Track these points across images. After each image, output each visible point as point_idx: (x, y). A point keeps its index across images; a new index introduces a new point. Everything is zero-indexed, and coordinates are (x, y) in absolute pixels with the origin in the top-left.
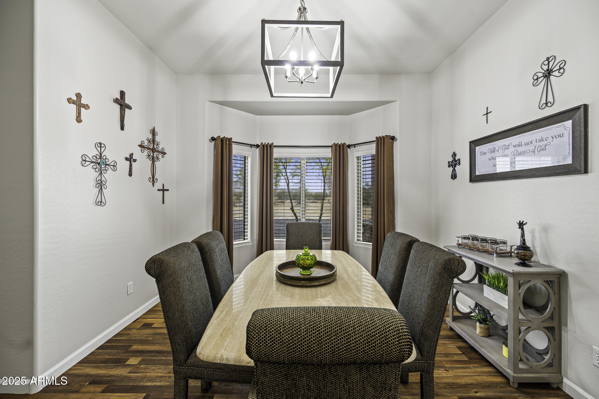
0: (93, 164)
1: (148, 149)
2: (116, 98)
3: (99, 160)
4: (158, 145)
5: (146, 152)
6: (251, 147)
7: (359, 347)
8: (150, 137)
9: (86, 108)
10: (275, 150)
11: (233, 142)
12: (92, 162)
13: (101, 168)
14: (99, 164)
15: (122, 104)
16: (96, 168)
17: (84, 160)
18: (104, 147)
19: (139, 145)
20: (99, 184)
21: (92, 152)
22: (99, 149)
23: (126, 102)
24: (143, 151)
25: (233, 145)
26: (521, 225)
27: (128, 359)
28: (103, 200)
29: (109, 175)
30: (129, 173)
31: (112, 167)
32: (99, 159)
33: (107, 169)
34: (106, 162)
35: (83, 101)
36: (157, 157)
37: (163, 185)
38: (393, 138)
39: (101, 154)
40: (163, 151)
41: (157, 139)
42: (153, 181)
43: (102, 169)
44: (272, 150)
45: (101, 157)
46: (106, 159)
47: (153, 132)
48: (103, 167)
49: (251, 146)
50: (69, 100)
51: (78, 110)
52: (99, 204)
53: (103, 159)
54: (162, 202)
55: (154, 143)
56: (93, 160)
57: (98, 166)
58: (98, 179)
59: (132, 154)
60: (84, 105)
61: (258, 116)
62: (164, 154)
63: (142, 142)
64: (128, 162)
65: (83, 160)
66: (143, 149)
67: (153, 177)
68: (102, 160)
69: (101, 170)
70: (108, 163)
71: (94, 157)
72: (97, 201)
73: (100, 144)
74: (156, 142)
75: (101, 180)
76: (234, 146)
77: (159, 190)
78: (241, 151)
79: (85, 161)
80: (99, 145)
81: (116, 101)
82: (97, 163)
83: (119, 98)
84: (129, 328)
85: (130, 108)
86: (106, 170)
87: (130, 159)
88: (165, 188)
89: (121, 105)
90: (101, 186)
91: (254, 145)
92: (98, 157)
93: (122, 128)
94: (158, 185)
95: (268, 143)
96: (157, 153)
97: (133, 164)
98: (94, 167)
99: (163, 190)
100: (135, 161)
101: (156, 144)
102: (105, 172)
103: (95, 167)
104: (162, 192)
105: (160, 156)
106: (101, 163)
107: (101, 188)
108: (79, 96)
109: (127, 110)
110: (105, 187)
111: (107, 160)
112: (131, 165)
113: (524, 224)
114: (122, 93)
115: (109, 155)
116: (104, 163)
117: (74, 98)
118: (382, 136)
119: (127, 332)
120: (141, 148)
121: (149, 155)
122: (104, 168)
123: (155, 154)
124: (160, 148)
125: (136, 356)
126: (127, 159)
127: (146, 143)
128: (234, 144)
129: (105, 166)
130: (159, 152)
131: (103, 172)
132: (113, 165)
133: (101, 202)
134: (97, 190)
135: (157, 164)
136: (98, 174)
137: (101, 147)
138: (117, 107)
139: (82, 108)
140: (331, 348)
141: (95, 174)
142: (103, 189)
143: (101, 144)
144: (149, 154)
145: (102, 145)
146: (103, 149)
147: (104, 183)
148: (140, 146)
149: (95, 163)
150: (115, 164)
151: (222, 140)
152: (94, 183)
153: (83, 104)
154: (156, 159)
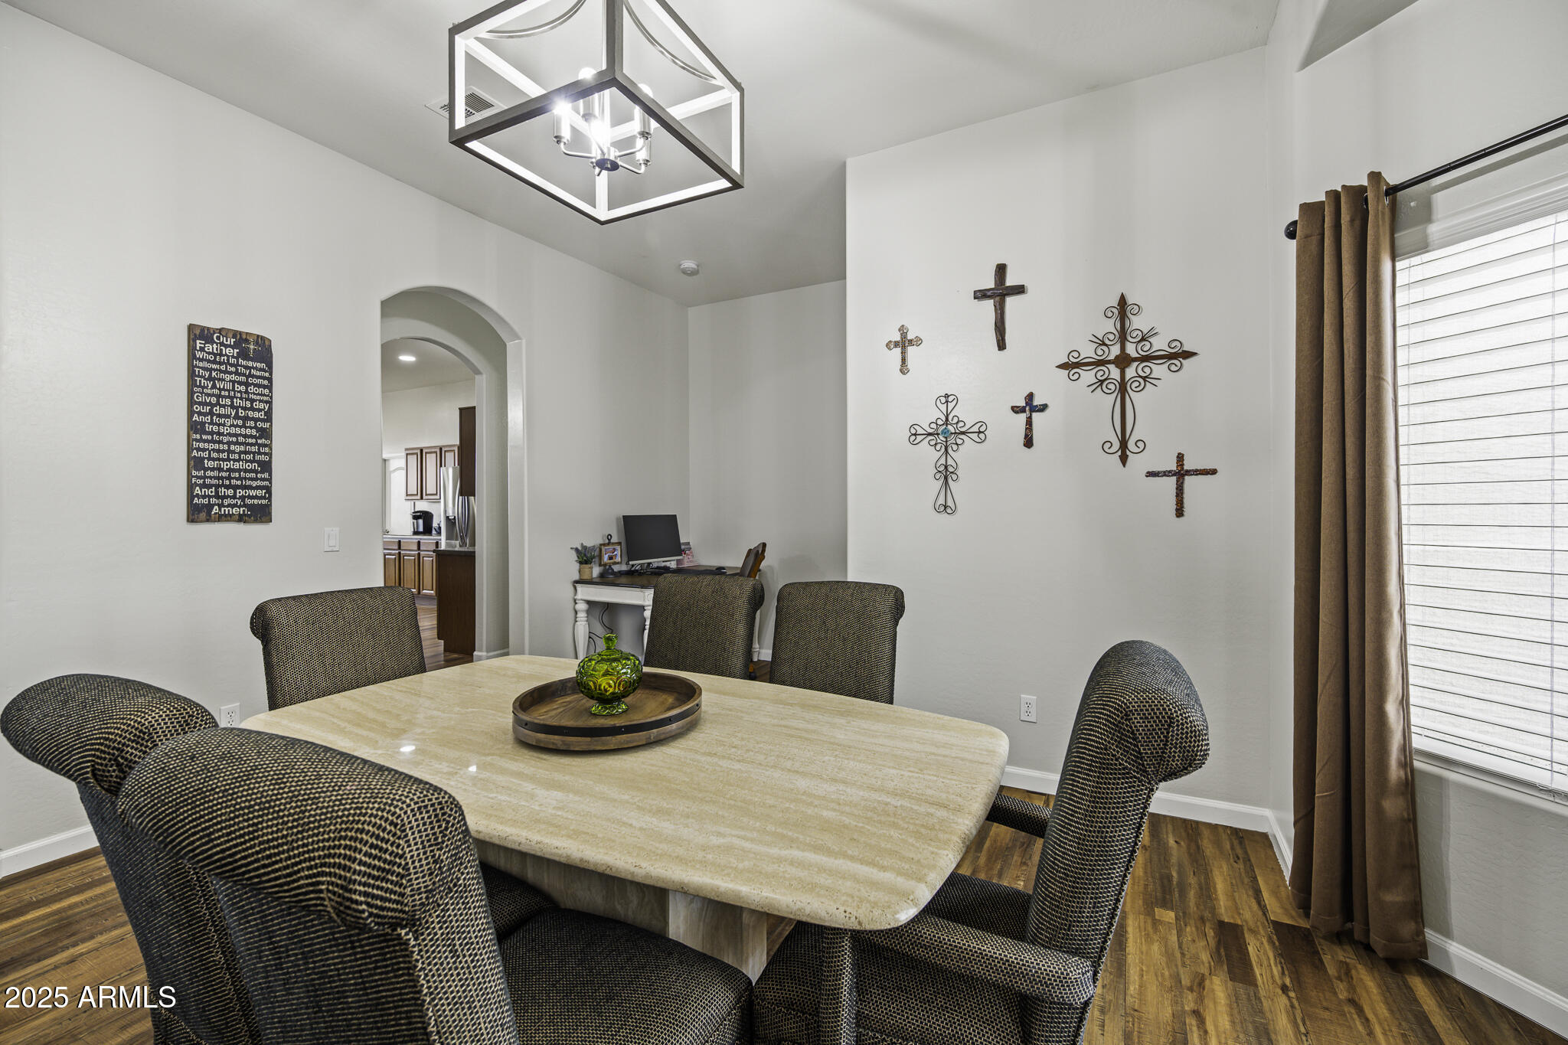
0: (929, 438)
1: (1099, 366)
4: (1143, 340)
5: (1089, 375)
8: (1107, 327)
9: (915, 343)
12: (929, 435)
13: (945, 442)
15: (995, 294)
16: (935, 444)
18: (955, 401)
19: (1057, 366)
20: (941, 472)
21: (930, 416)
22: (943, 406)
24: (1075, 377)
28: (950, 503)
29: (965, 453)
30: (1025, 441)
31: (973, 436)
32: (943, 425)
33: (959, 442)
34: (958, 428)
36: (1141, 376)
39: (947, 416)
40: (1174, 351)
41: (1142, 323)
42: (1123, 449)
43: (949, 443)
45: (947, 422)
46: (958, 422)
47: (1121, 311)
50: (890, 345)
51: (904, 353)
52: (942, 509)
53: (951, 424)
54: (1174, 513)
55: (1124, 339)
58: (939, 463)
59: (1033, 395)
60: (912, 340)
62: (1181, 359)
63: (1073, 354)
64: (1022, 415)
65: (912, 435)
67: (1123, 439)
69: (946, 445)
70: (963, 429)
71: (932, 425)
72: (938, 503)
74: (1135, 334)
75: (946, 465)
77: (1153, 474)
79: (915, 435)
80: (943, 400)
81: (984, 295)
85: (1018, 291)
86: (957, 445)
87: (1030, 407)
88: (1188, 468)
89: (996, 297)
90: (945, 476)
92: (940, 422)
93: (1002, 346)
96: (1143, 364)
97: (1035, 416)
98: (931, 442)
99: (1181, 474)
100: (1043, 408)
101: (1136, 340)
102: (955, 447)
104: (1174, 478)
105: (1159, 370)
107: (946, 480)
109: (1009, 300)
110: (954, 478)
112: (1029, 422)
114: (999, 271)
115: (968, 412)
120: (1068, 371)
121: (1104, 381)
122: (954, 441)
123: (1131, 369)
124: (1159, 347)
126: (1016, 410)
127: (1088, 352)
129: (957, 437)
130: (1149, 361)
131: (949, 449)
132: (977, 430)
133: (946, 506)
134: (938, 484)
135: (1140, 398)
136: (941, 453)
137: (947, 402)
139: (909, 348)
142: (950, 482)
143: (949, 396)
144: (1103, 378)
145: (952, 398)
146: (951, 405)
147: (953, 470)
148: (1062, 366)
149: (934, 435)
150: (983, 429)
154: (1136, 384)
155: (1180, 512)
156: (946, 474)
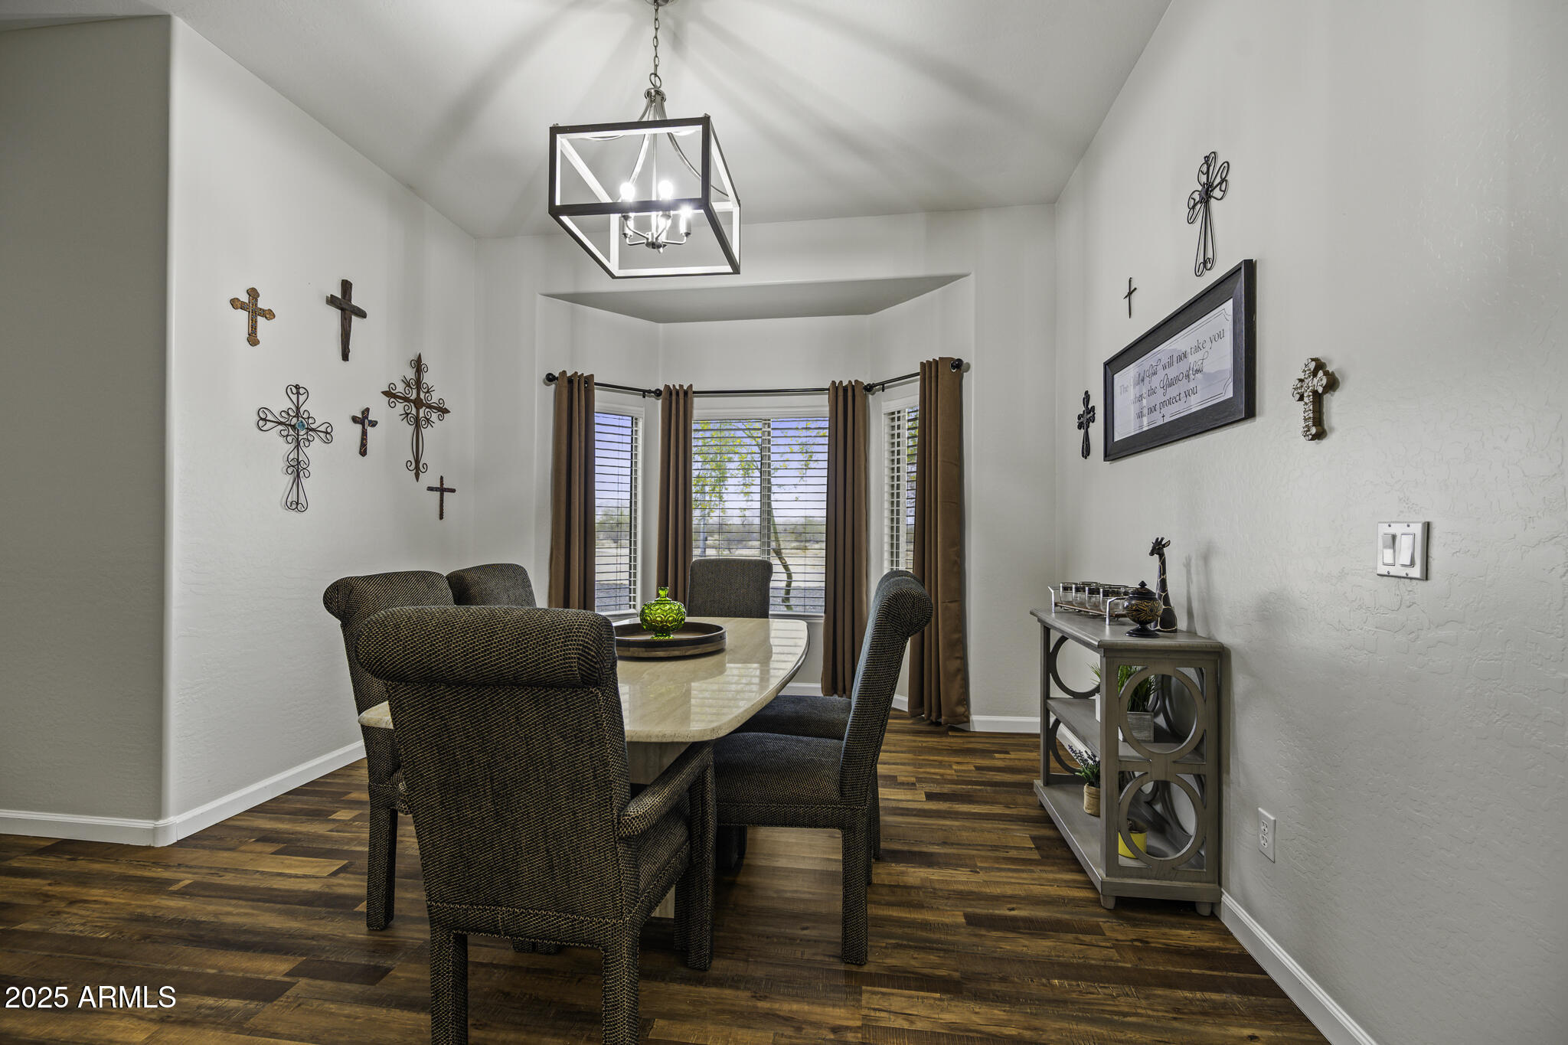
0: (280, 427)
1: (405, 401)
2: (332, 295)
3: (294, 421)
4: (428, 392)
5: (400, 407)
6: (644, 397)
7: (503, 648)
8: (410, 374)
9: (268, 316)
10: (697, 402)
11: (597, 384)
12: (280, 423)
13: (298, 435)
14: (293, 427)
15: (344, 306)
16: (287, 436)
17: (263, 418)
18: (305, 395)
19: (383, 392)
20: (292, 466)
21: (280, 404)
22: (294, 398)
23: (354, 302)
24: (393, 405)
25: (596, 391)
26: (1158, 548)
27: (335, 812)
28: (302, 500)
29: (314, 451)
30: (361, 449)
31: (322, 435)
32: (294, 417)
33: (310, 438)
34: (308, 424)
35: (262, 304)
36: (426, 418)
37: (442, 478)
38: (958, 365)
39: (298, 408)
40: (441, 406)
41: (428, 379)
42: (417, 468)
43: (300, 437)
44: (689, 402)
45: (297, 416)
46: (309, 418)
47: (418, 365)
48: (302, 433)
49: (645, 393)
50: (235, 303)
51: (252, 320)
52: (294, 506)
53: (302, 417)
54: (438, 516)
55: (419, 389)
56: (282, 420)
57: (291, 432)
58: (291, 457)
59: (368, 410)
60: (264, 310)
61: (661, 325)
62: (443, 413)
63: (392, 386)
64: (359, 427)
65: (261, 419)
66: (392, 400)
67: (417, 461)
68: (300, 419)
69: (298, 439)
70: (313, 426)
71: (283, 414)
72: (290, 500)
73: (297, 387)
74: (425, 386)
75: (298, 460)
76: (599, 394)
77: (430, 489)
78: (620, 404)
79: (265, 420)
80: (294, 391)
81: (332, 301)
82: (290, 425)
83: (339, 295)
84: (355, 767)
85: (362, 314)
86: (309, 441)
87: (363, 420)
88: (445, 486)
89: (343, 310)
90: (297, 471)
91: (650, 392)
92: (291, 412)
93: (345, 357)
94: (430, 478)
95: (681, 386)
96: (427, 410)
97: (369, 429)
98: (282, 432)
99: (442, 490)
100: (373, 424)
101: (426, 390)
102: (307, 444)
103: (285, 433)
104: (439, 493)
105: (434, 417)
106: (297, 426)
107: (298, 475)
108: (253, 293)
109: (354, 318)
110: (307, 474)
111: (311, 421)
112: (364, 433)
113: (1164, 546)
114: (346, 286)
115: (316, 409)
116: (304, 426)
117: (245, 298)
118: (934, 359)
119: (348, 772)
120: (388, 399)
121: (407, 414)
122: (305, 436)
123: (421, 411)
124: (434, 399)
125: (351, 809)
126: (355, 419)
127: (400, 388)
128: (598, 389)
129: (307, 433)
130: (430, 407)
131: (302, 444)
132: (325, 430)
133: (297, 504)
134: (289, 479)
135: (427, 432)
136: (292, 446)
137: (298, 393)
138: (335, 315)
139: (259, 318)
140: (462, 648)
141: (284, 448)
142: (303, 480)
143: (299, 388)
144: (408, 412)
145: (302, 391)
146: (302, 398)
147: (305, 466)
148: (385, 393)
149: (286, 425)
150: (329, 430)
151: (570, 381)
152: (282, 464)
153: (261, 309)
154: (423, 423)
155: (441, 517)
156: (297, 469)
